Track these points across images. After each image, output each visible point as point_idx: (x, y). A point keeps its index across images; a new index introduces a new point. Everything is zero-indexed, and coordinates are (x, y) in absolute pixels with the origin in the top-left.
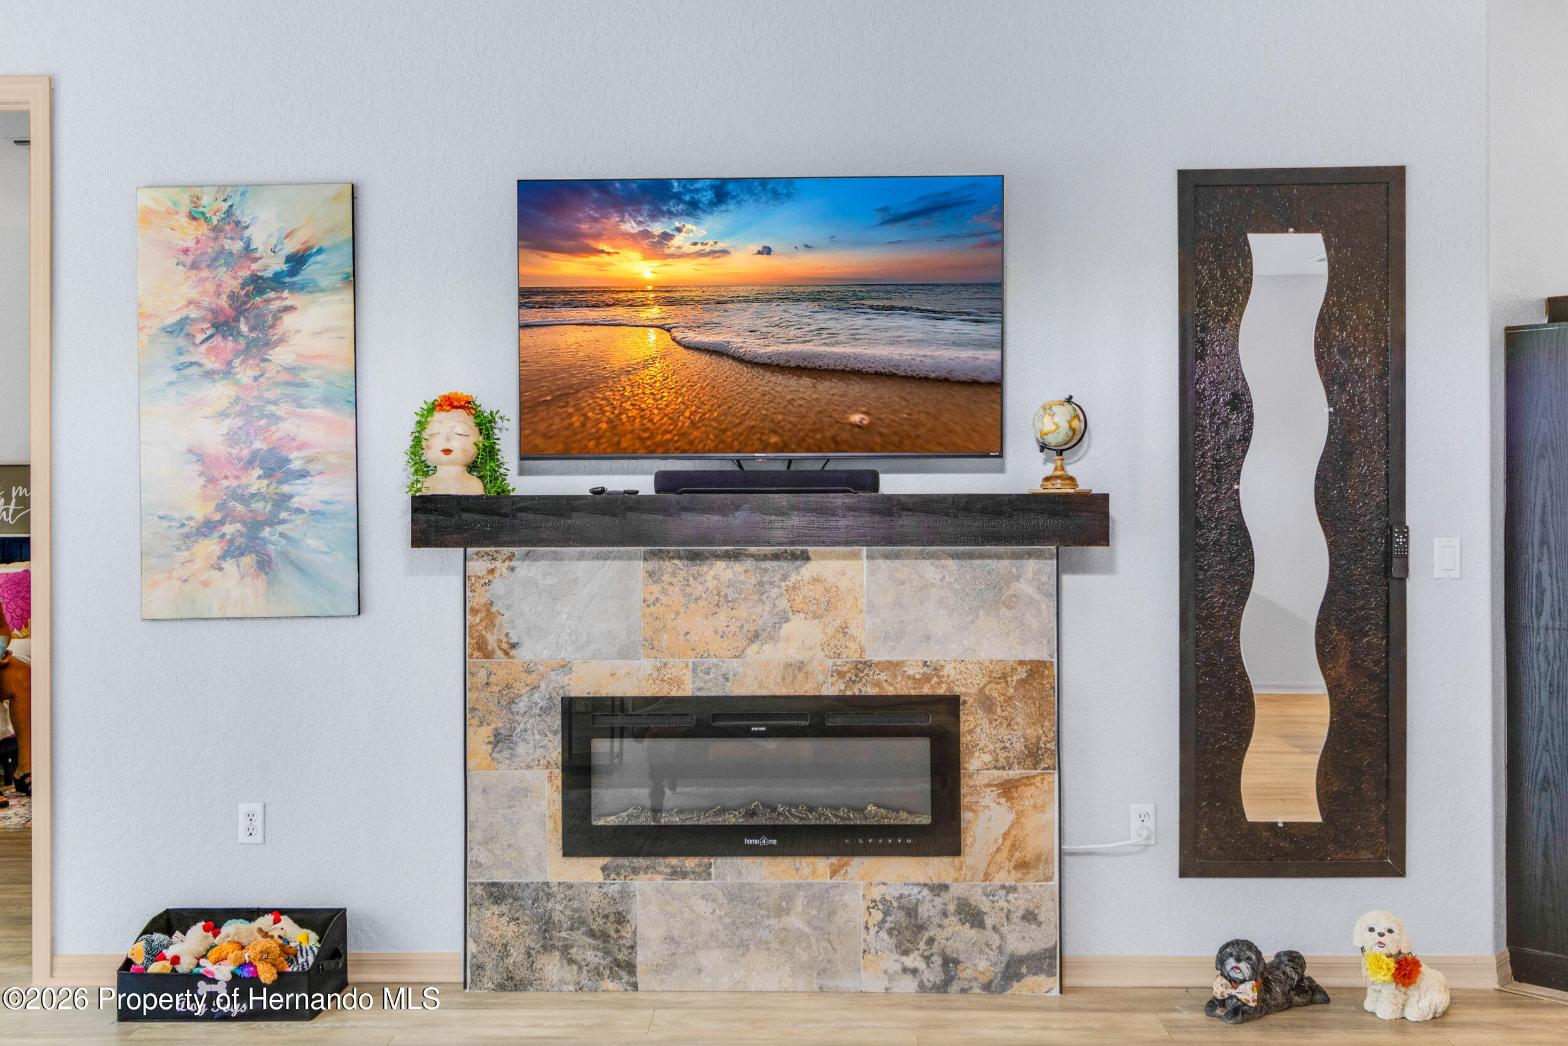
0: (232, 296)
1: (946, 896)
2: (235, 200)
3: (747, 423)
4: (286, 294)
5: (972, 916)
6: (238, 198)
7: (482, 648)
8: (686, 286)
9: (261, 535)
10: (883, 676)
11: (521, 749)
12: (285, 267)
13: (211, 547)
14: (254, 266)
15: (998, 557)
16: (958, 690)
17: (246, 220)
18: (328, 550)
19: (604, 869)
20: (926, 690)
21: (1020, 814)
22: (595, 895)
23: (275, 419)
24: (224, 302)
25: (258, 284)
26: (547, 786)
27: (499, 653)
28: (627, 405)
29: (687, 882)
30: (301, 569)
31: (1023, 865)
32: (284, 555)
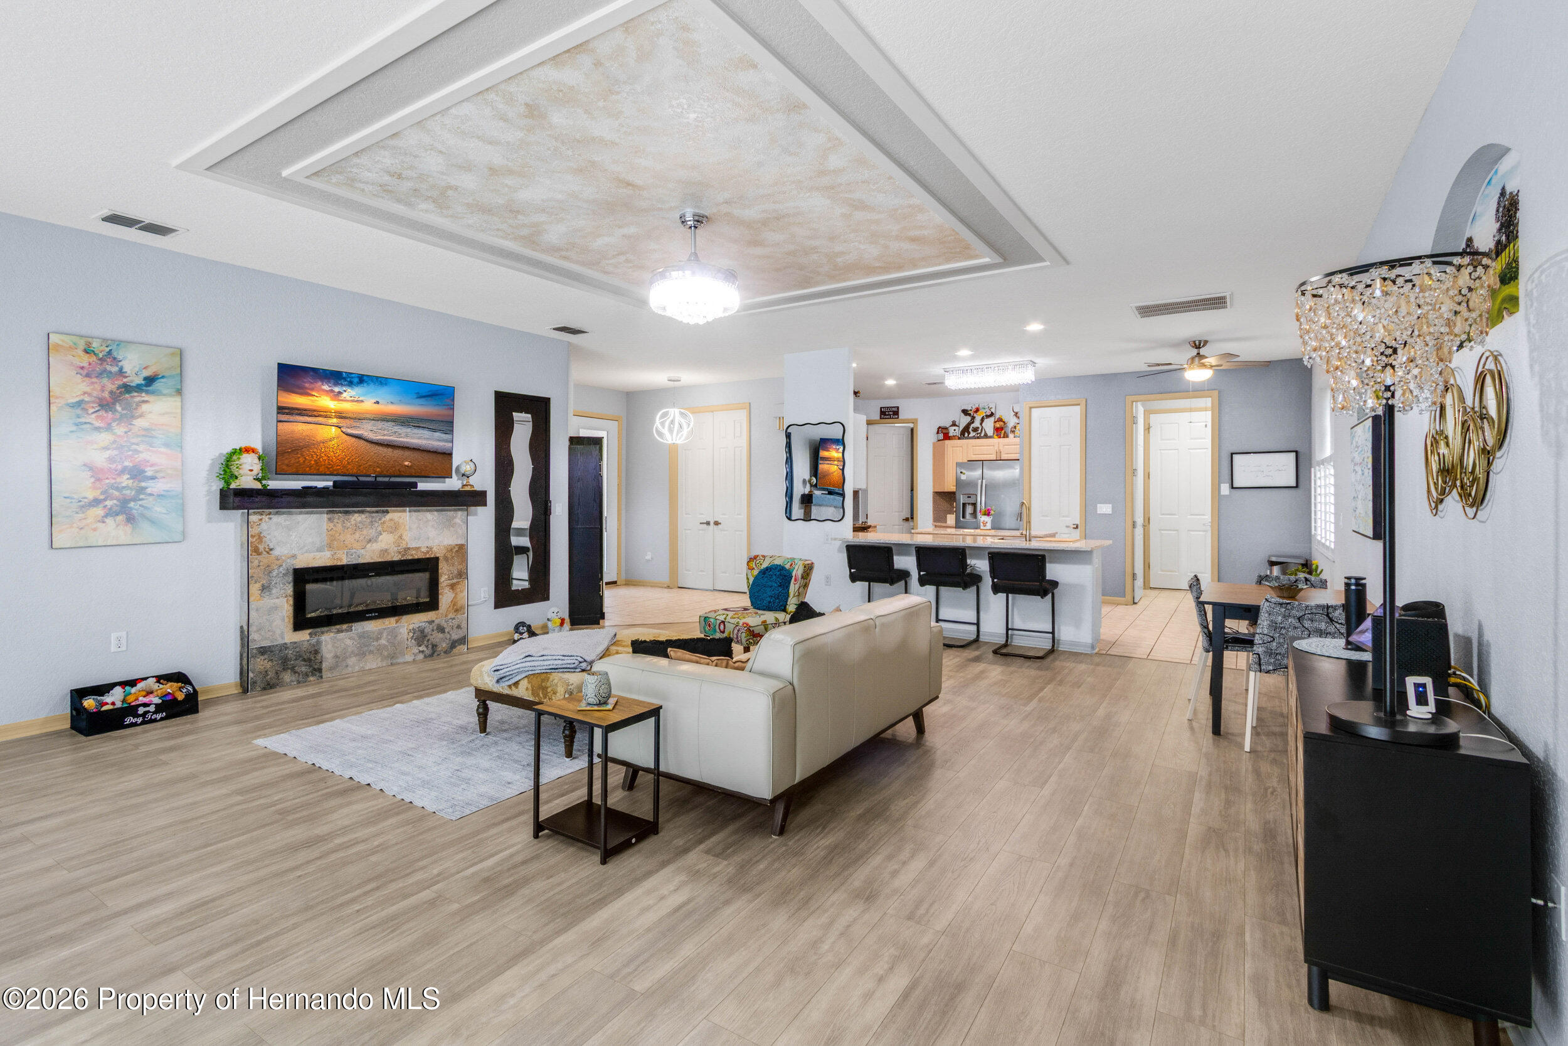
0: (111, 392)
1: (434, 624)
2: (114, 347)
3: (369, 463)
4: (143, 394)
5: (441, 629)
6: (115, 346)
7: (257, 551)
8: (347, 412)
9: (129, 506)
10: (414, 552)
11: (274, 591)
12: (143, 382)
13: (99, 511)
14: (125, 380)
15: (450, 511)
16: (437, 555)
17: (120, 357)
18: (165, 512)
19: (309, 634)
20: (428, 556)
21: (456, 594)
22: (306, 645)
23: (137, 452)
24: (106, 395)
25: (127, 388)
26: (286, 605)
27: (265, 553)
28: (323, 455)
29: (343, 634)
30: (152, 522)
31: (457, 611)
32: (143, 515)
